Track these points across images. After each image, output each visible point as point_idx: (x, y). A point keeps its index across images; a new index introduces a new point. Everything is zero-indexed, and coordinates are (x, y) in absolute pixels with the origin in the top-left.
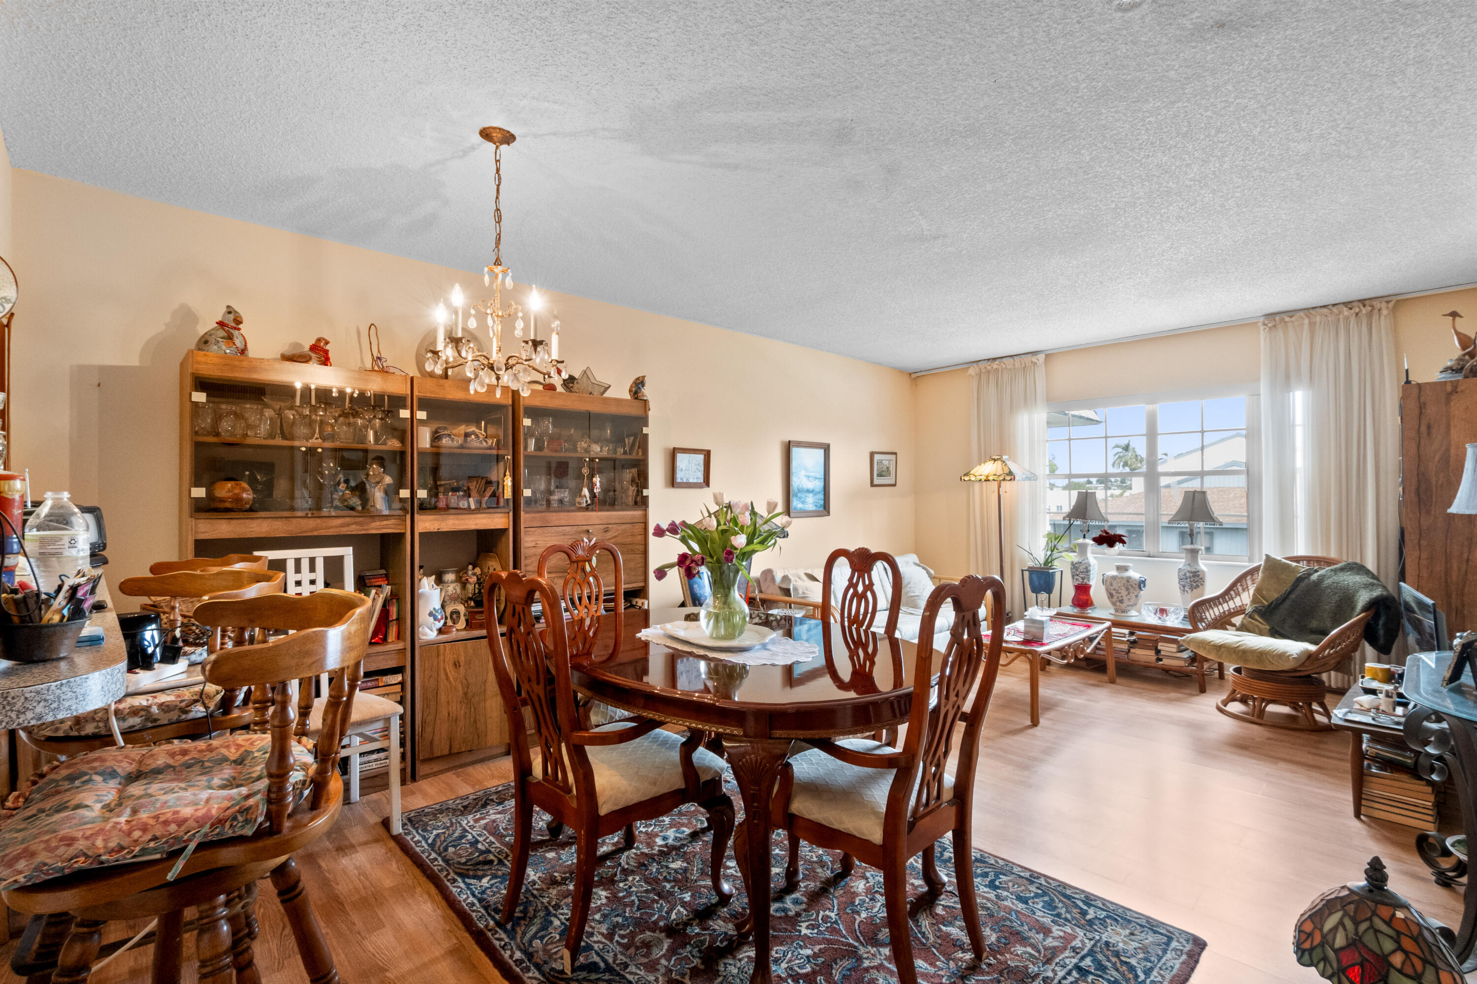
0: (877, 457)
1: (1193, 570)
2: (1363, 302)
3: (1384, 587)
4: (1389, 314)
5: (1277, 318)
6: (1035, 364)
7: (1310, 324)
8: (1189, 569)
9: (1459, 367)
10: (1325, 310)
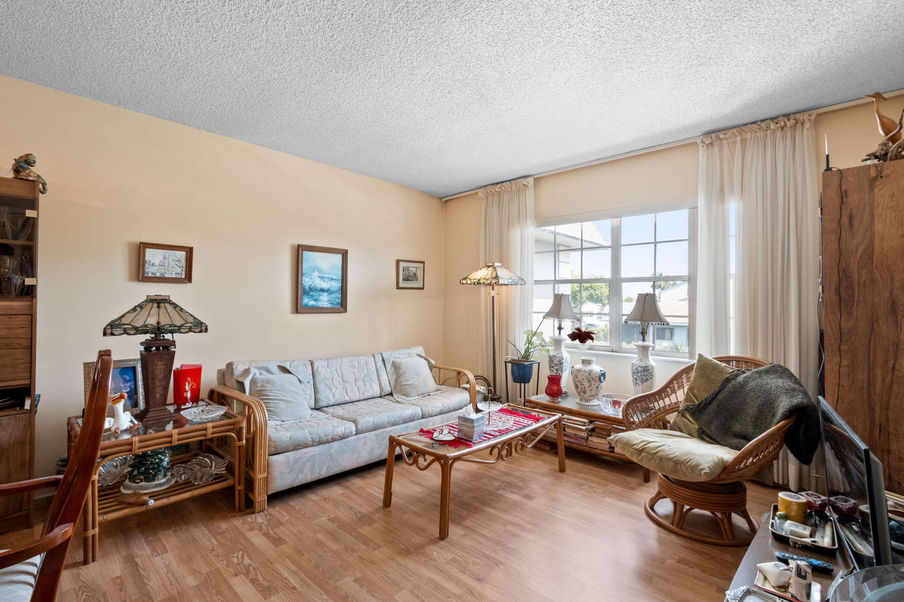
0: (402, 265)
1: (644, 365)
2: (787, 116)
3: (806, 394)
4: (811, 126)
5: (713, 135)
6: (527, 186)
7: (742, 140)
8: (641, 364)
9: (883, 152)
10: (754, 126)
